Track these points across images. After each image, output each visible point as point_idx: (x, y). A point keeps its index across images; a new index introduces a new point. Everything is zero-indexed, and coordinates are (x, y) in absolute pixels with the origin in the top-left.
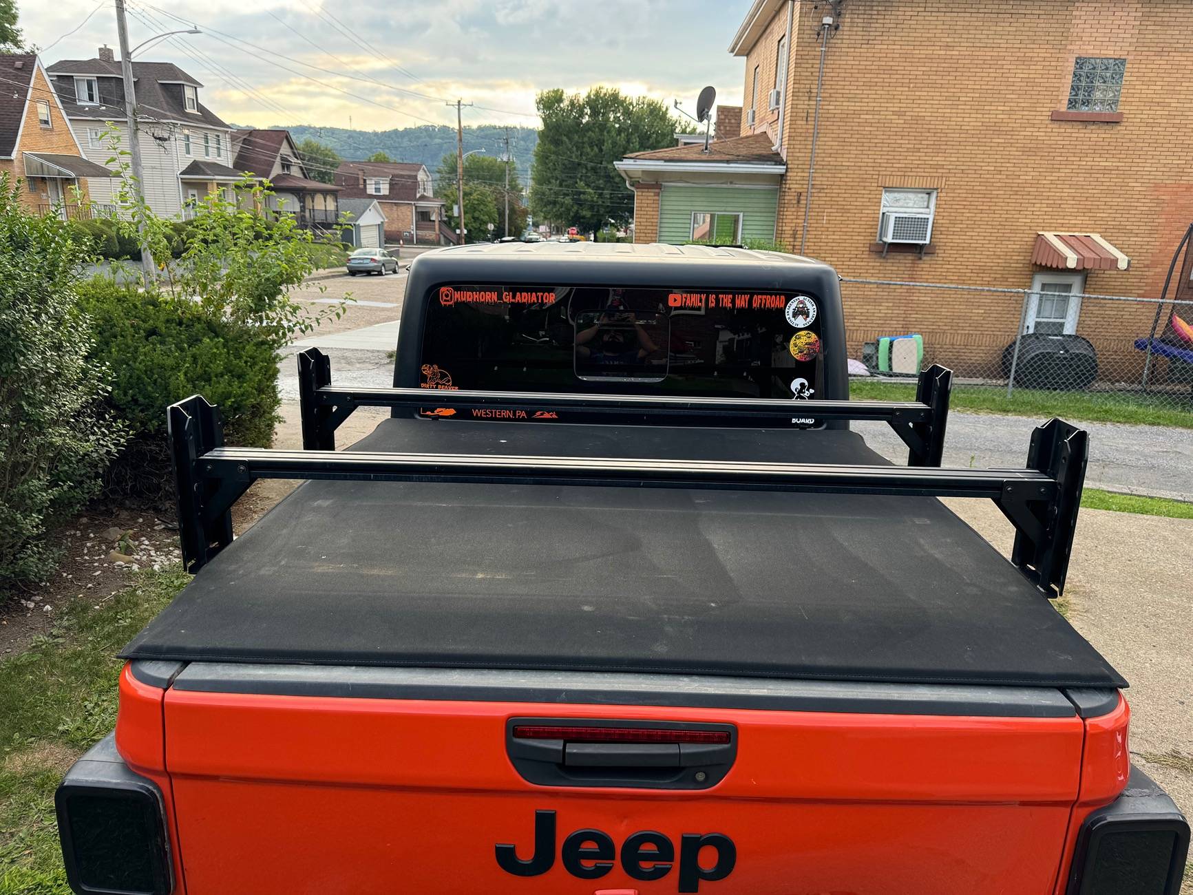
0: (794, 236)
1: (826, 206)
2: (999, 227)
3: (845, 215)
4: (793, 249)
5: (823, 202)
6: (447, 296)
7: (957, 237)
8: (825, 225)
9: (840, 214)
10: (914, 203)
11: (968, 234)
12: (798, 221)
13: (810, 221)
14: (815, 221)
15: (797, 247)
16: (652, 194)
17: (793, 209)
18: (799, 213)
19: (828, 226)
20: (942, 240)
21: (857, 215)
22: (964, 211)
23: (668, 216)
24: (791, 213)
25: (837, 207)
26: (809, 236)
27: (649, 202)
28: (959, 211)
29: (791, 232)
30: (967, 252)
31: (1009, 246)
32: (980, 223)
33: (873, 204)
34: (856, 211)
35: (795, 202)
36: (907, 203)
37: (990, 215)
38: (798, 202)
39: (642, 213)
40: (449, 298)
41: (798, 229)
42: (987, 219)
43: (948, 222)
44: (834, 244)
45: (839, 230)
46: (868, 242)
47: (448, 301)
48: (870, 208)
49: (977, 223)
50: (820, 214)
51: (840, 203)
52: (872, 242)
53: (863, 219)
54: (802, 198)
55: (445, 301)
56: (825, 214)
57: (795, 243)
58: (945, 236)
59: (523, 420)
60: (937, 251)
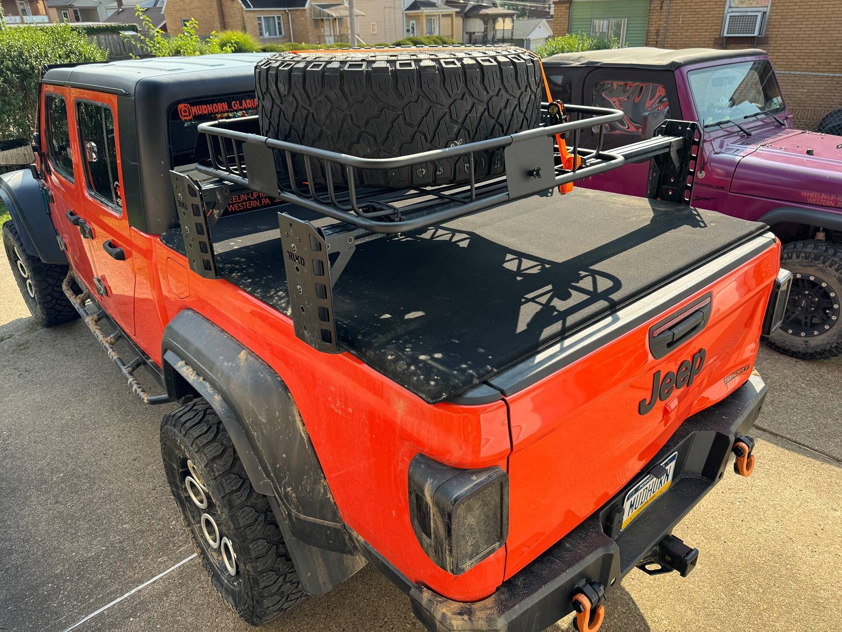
0: (657, 34)
1: (681, 10)
2: (826, 19)
3: (696, 16)
4: (656, 44)
5: (680, 7)
6: (185, 111)
7: (788, 29)
8: (680, 25)
9: (693, 16)
10: (757, 3)
11: (797, 26)
12: (660, 23)
13: (670, 22)
14: (673, 22)
15: (659, 42)
16: (564, 8)
17: (657, 14)
18: (661, 17)
19: (682, 25)
20: (774, 33)
21: (705, 16)
22: (795, 7)
23: (576, 23)
24: (655, 17)
25: (690, 10)
26: (668, 34)
27: (562, 14)
28: (790, 7)
29: (655, 31)
30: (796, 42)
31: (834, 35)
32: (808, 16)
33: (718, 6)
34: (704, 13)
35: (659, 8)
36: (751, 4)
37: (819, 10)
38: (661, 8)
39: (557, 22)
40: (187, 114)
41: (660, 28)
42: (815, 13)
43: (780, 17)
44: (686, 39)
45: (691, 28)
46: (713, 36)
47: (187, 116)
48: (716, 9)
49: (806, 17)
50: (677, 16)
51: (692, 7)
52: (716, 36)
53: (710, 19)
54: (664, 5)
55: (184, 116)
56: (681, 16)
57: (658, 40)
58: (777, 30)
59: (268, 205)
60: (770, 42)
